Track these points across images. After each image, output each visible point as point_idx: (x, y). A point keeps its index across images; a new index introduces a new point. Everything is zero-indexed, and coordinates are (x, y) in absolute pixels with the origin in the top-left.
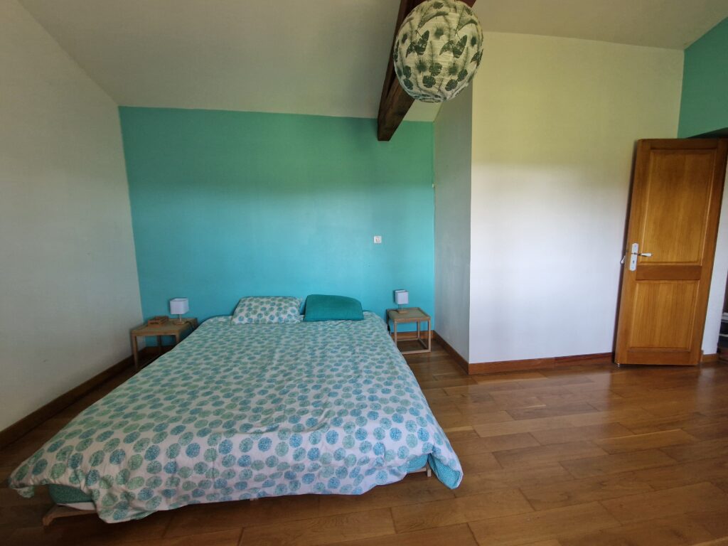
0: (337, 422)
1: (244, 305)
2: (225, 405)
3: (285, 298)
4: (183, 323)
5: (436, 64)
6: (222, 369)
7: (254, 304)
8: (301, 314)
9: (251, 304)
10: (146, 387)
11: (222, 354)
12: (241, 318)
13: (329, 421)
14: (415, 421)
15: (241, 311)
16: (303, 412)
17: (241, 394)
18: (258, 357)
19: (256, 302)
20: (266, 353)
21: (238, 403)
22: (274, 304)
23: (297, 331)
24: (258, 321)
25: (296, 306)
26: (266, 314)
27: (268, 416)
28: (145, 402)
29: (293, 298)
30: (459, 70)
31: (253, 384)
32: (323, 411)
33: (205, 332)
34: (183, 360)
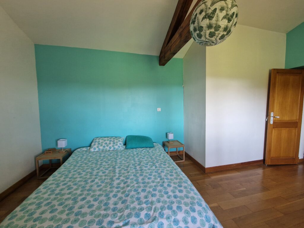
0: (161, 215)
1: (96, 141)
2: (95, 207)
3: (116, 137)
4: (64, 152)
5: (218, 25)
6: (89, 181)
7: (101, 141)
8: (124, 145)
9: (99, 141)
10: (46, 196)
11: (87, 171)
12: (95, 148)
13: (157, 214)
14: (201, 210)
15: (95, 145)
16: (141, 209)
17: (103, 198)
18: (107, 171)
19: (102, 140)
20: (111, 169)
21: (102, 205)
22: (111, 141)
23: (123, 155)
24: (103, 149)
25: (121, 141)
26: (107, 146)
27: (121, 214)
28: (46, 208)
29: (120, 137)
30: (228, 30)
31: (108, 190)
32: (152, 208)
33: (77, 157)
34: (66, 175)
